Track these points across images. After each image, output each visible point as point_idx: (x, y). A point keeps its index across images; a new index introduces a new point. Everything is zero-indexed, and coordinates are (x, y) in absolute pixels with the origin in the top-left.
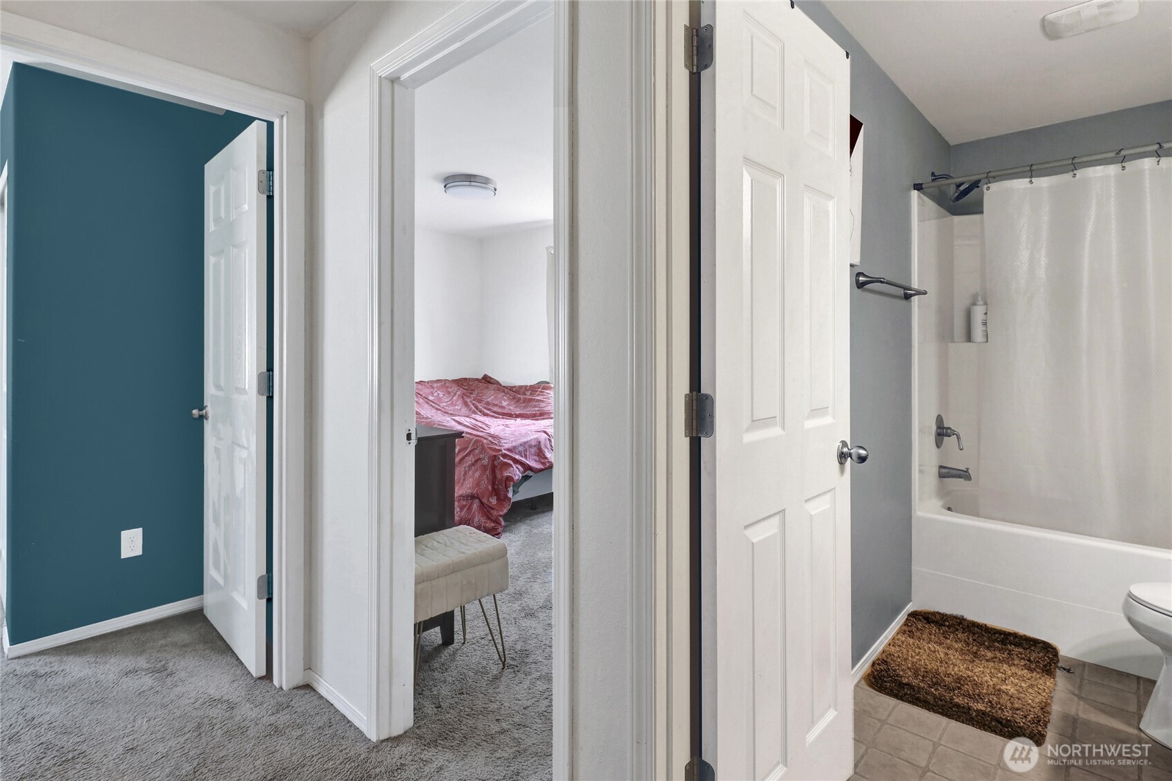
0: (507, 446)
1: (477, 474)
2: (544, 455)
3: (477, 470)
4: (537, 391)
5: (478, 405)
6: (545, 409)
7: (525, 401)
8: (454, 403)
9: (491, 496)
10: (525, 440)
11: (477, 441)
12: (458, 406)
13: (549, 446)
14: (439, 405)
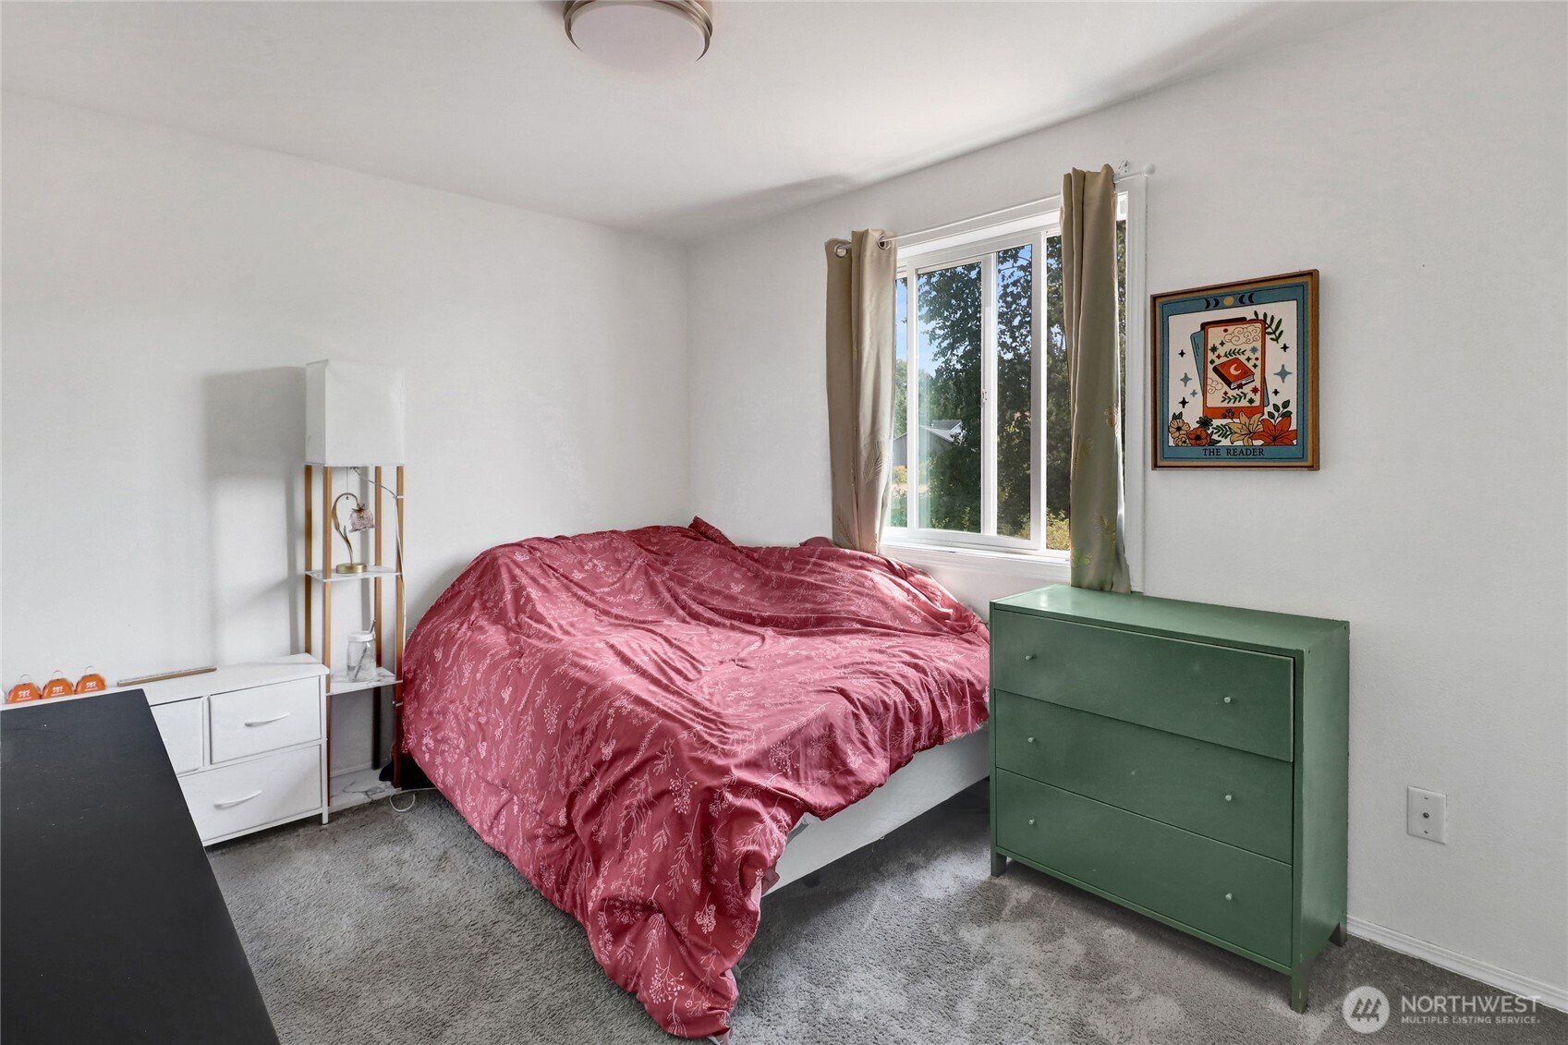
0: (744, 752)
1: (661, 839)
2: (844, 764)
3: (660, 826)
4: (808, 563)
5: (679, 590)
6: (830, 608)
7: (781, 584)
8: (627, 587)
9: (699, 905)
10: (794, 725)
11: (662, 734)
12: (636, 594)
13: (855, 735)
14: (593, 594)
